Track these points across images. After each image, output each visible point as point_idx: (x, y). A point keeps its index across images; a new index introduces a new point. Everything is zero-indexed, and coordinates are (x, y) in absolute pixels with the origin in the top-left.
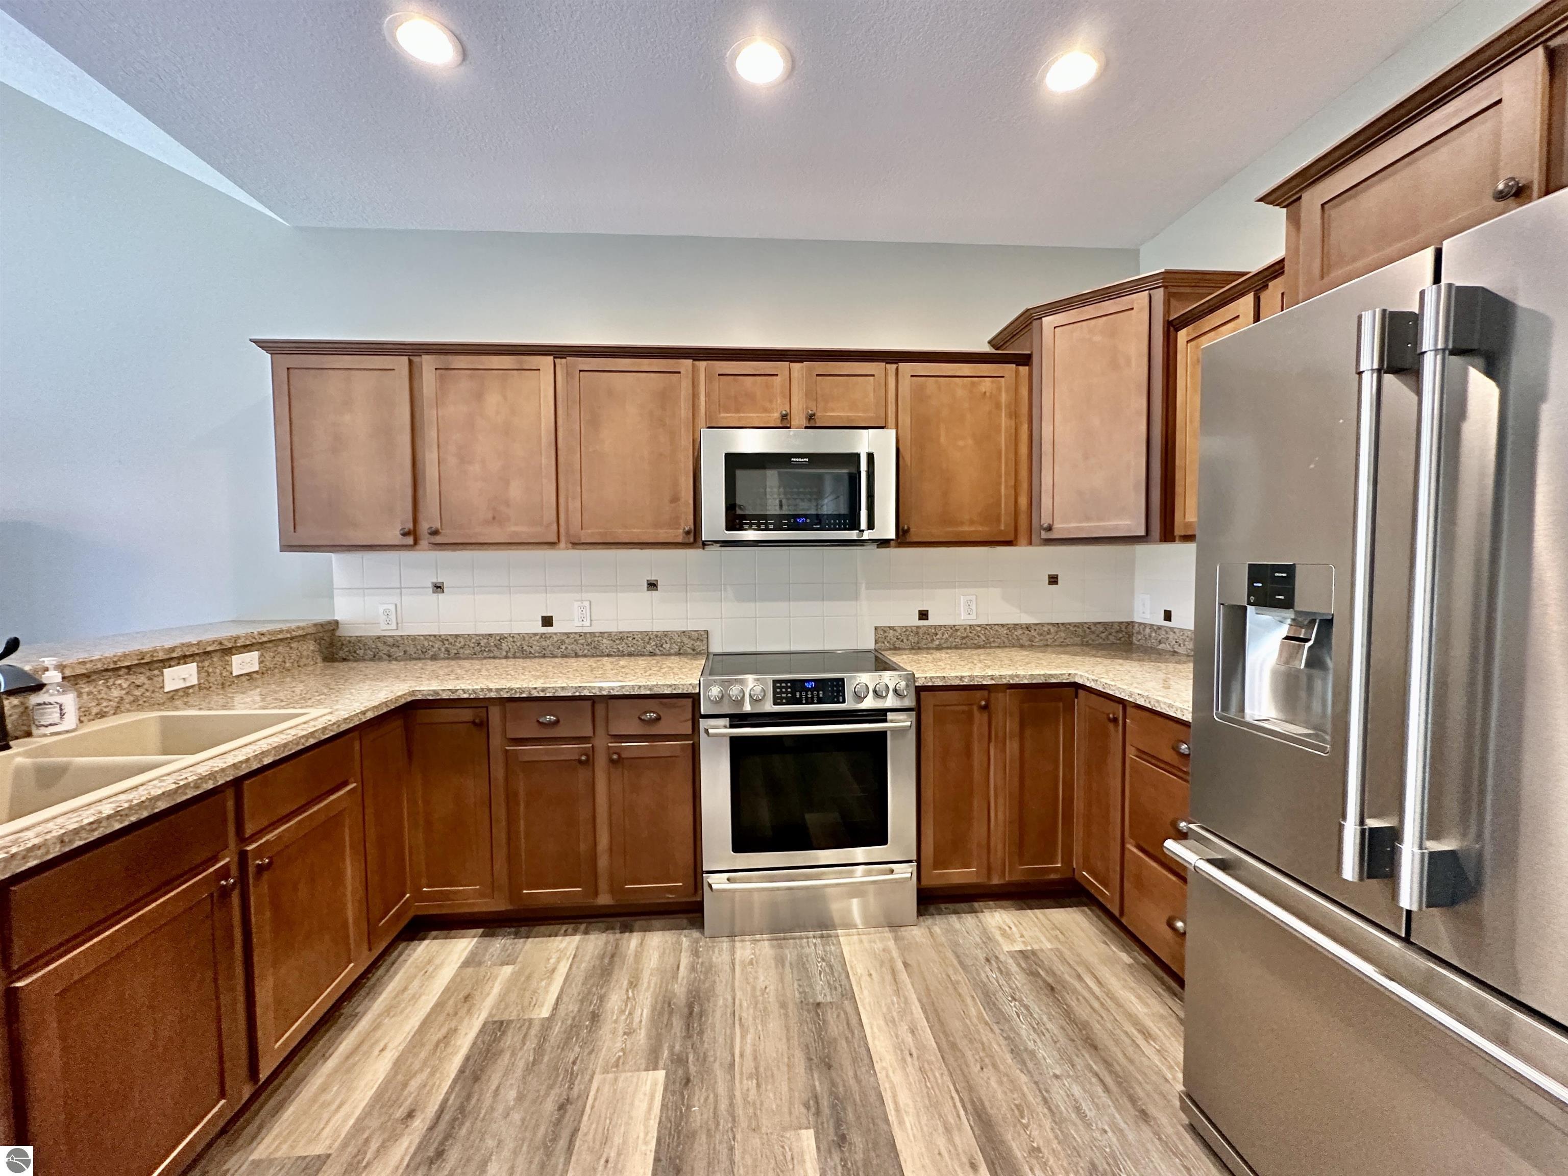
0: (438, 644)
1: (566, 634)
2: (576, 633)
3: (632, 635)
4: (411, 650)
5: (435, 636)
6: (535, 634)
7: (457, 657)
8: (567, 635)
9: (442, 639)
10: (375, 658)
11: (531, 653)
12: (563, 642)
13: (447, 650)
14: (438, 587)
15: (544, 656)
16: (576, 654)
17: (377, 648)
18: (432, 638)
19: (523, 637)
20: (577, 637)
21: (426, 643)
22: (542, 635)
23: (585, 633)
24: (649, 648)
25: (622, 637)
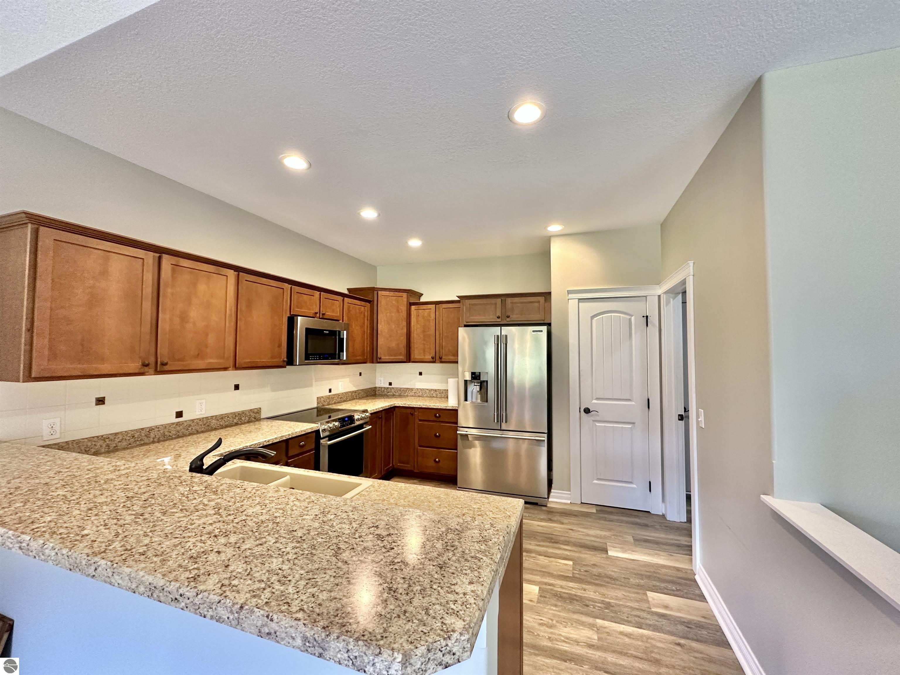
0: (101, 442)
1: (192, 420)
3: (227, 415)
5: (98, 437)
6: (173, 424)
7: (116, 449)
9: (103, 438)
11: (170, 436)
12: (190, 426)
13: (108, 446)
14: (100, 401)
16: (197, 431)
19: (165, 426)
20: (198, 421)
23: (203, 418)
24: (235, 421)
25: (222, 417)
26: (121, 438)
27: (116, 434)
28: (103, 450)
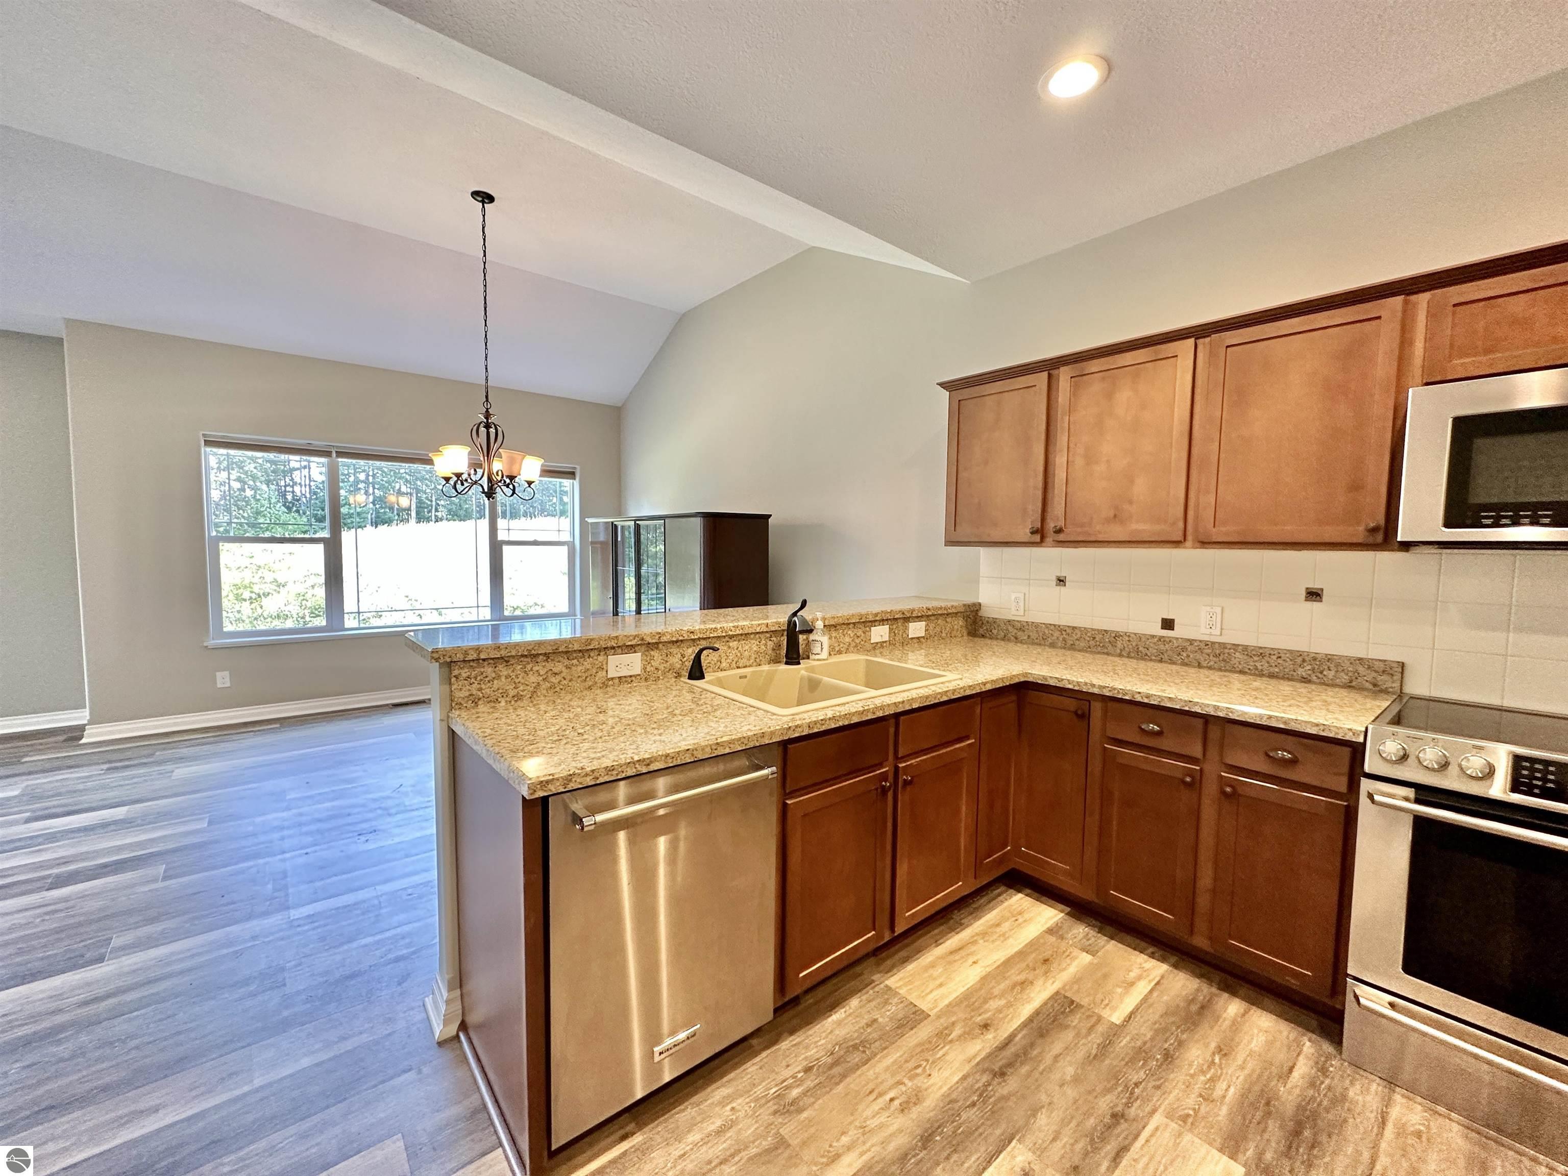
0: (1057, 634)
1: (1189, 640)
2: (1200, 641)
3: (1278, 654)
4: (1034, 635)
5: (1055, 625)
6: (1153, 636)
7: (1072, 648)
8: (1191, 642)
9: (1060, 629)
10: (1005, 638)
11: (1146, 655)
12: (1184, 649)
13: (1064, 640)
14: (1060, 581)
15: (1161, 661)
16: (1199, 663)
17: (1007, 630)
18: (1052, 627)
19: (1139, 637)
20: (1202, 646)
21: (1046, 631)
22: (1161, 638)
23: (1213, 643)
24: (1301, 672)
25: (1262, 653)
26: (1079, 636)
27: (1074, 628)
28: (1060, 644)
